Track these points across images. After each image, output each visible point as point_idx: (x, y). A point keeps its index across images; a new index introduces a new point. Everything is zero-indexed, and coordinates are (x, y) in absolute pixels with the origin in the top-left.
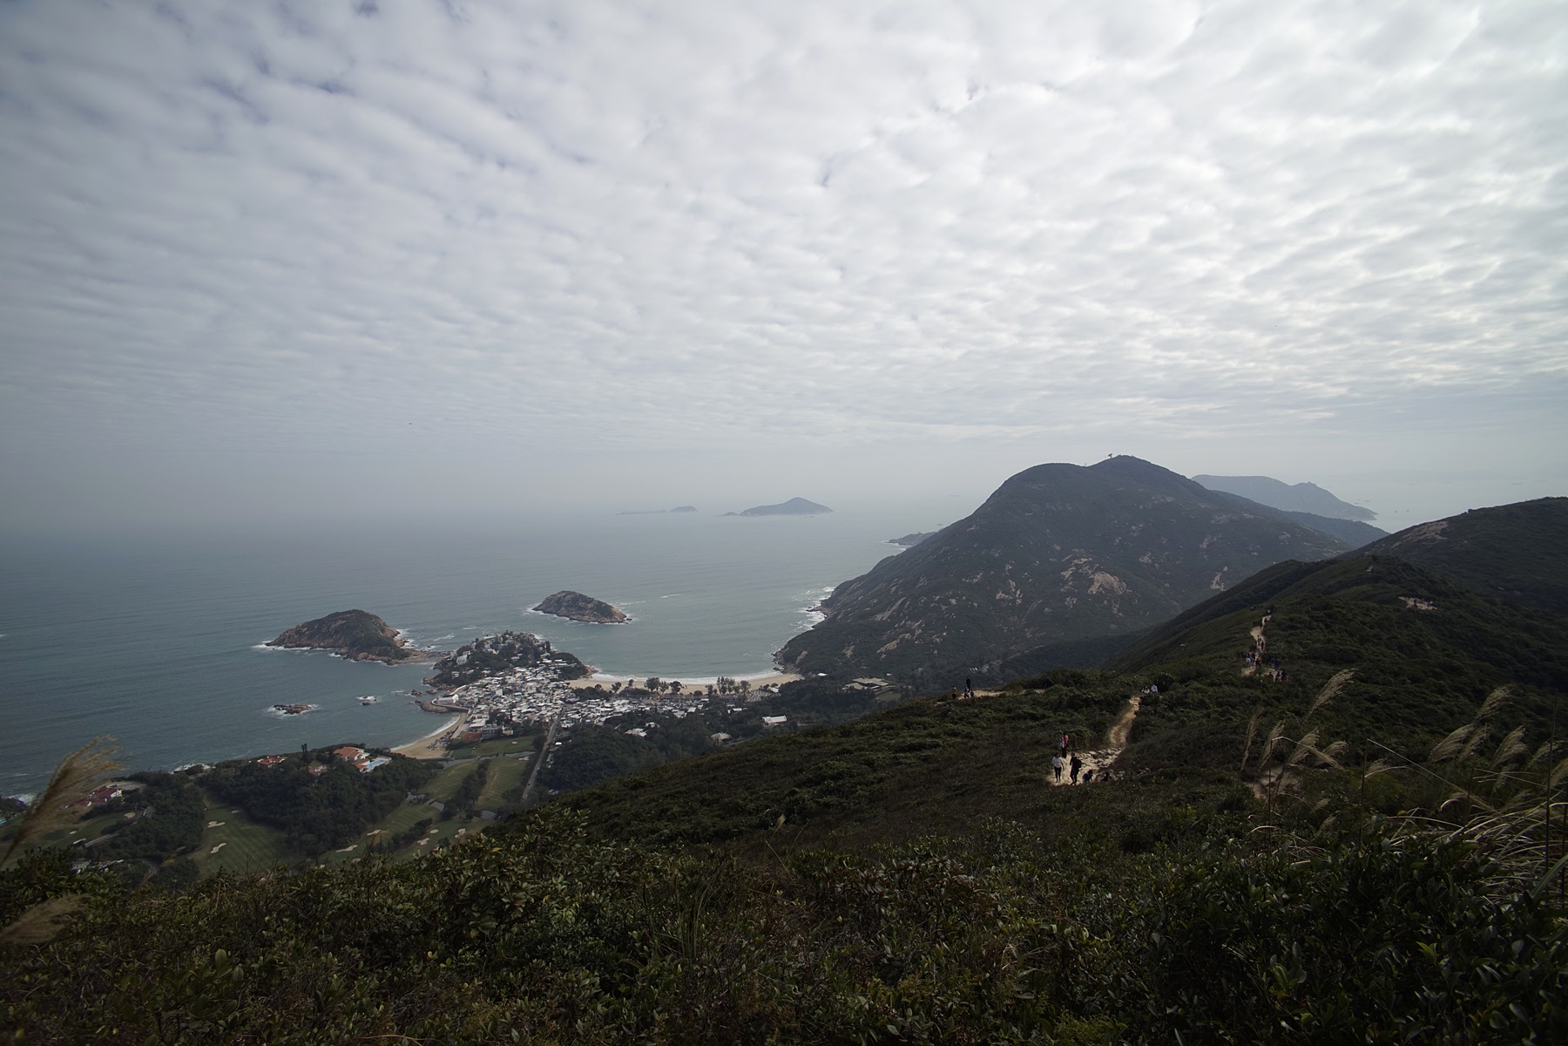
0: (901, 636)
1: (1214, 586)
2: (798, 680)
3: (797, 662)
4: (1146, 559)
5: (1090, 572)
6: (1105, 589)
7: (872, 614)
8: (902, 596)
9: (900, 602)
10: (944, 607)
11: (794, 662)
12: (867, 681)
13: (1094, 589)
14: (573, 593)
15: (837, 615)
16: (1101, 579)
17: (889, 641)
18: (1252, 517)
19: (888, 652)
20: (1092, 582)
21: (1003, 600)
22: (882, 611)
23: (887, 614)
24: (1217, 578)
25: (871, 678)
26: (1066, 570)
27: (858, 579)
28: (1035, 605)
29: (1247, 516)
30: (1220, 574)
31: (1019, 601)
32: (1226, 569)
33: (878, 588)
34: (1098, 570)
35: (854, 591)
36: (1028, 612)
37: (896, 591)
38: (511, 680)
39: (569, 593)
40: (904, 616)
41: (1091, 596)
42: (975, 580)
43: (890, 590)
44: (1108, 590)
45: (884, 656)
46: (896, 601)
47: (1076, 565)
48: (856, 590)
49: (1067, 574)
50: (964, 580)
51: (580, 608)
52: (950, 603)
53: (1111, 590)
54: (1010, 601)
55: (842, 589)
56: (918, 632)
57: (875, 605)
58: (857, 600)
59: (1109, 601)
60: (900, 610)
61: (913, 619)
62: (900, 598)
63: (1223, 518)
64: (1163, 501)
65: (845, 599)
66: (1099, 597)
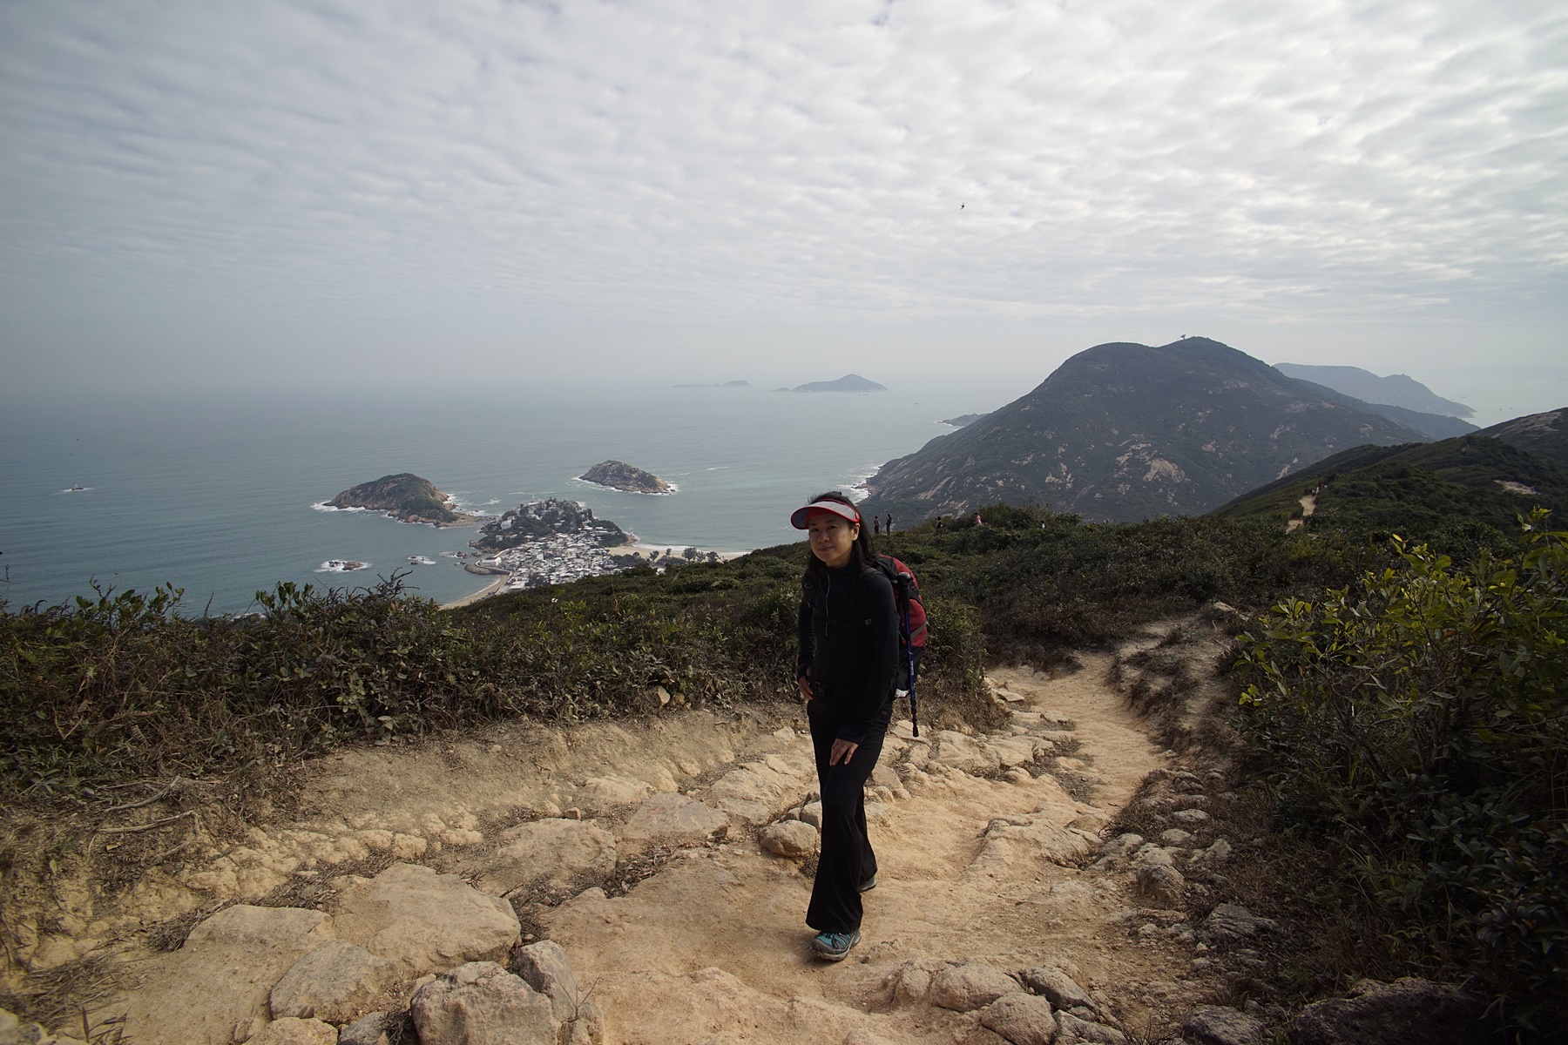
4: (1209, 447)
5: (1147, 458)
6: (1162, 477)
7: (915, 493)
8: (947, 476)
9: (944, 482)
13: (1149, 476)
14: (618, 463)
15: (881, 493)
16: (1159, 466)
18: (1332, 406)
20: (1148, 468)
21: (1053, 483)
22: (926, 489)
23: (931, 493)
24: (1285, 470)
26: (1122, 454)
27: (906, 458)
28: (1085, 491)
29: (1327, 405)
30: (1289, 466)
31: (1069, 485)
32: (1296, 461)
33: (923, 468)
34: (1157, 456)
35: (900, 469)
36: (1078, 497)
37: (942, 471)
38: (552, 545)
39: (615, 463)
40: (949, 495)
41: (1144, 483)
42: (1025, 463)
43: (936, 469)
44: (1165, 479)
46: (941, 481)
47: (1133, 450)
48: (902, 469)
49: (1122, 459)
50: (1013, 461)
51: (625, 478)
52: (996, 485)
53: (1168, 478)
54: (1060, 485)
55: (889, 467)
56: (961, 513)
57: (920, 483)
58: (902, 478)
59: (1164, 489)
60: (943, 490)
61: (958, 498)
62: (945, 478)
63: (1300, 407)
64: (1236, 386)
65: (890, 477)
66: (1155, 484)
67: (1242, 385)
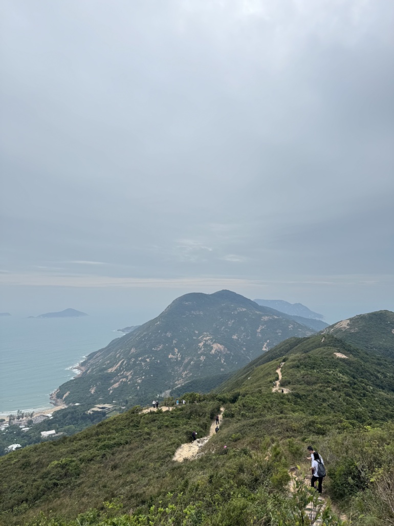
0: (121, 380)
1: (264, 349)
2: (63, 408)
3: (64, 398)
4: (235, 337)
5: (211, 343)
6: (218, 352)
7: (106, 369)
8: (122, 358)
9: (121, 361)
10: (143, 364)
11: (61, 398)
12: (101, 406)
13: (213, 352)
15: (87, 371)
16: (216, 347)
17: (115, 382)
18: (278, 318)
19: (115, 389)
20: (212, 348)
21: (171, 358)
22: (112, 367)
23: (114, 368)
24: (265, 346)
25: (104, 404)
26: (200, 342)
27: (100, 351)
28: (186, 361)
29: (276, 317)
30: (266, 344)
31: (179, 359)
32: (268, 341)
33: (110, 355)
34: (215, 342)
35: (97, 357)
36: (183, 364)
37: (119, 357)
40: (123, 369)
41: (211, 355)
42: (159, 349)
43: (116, 355)
44: (219, 352)
45: (111, 392)
46: (118, 362)
47: (205, 340)
48: (98, 357)
49: (201, 344)
50: (153, 349)
52: (146, 361)
53: (220, 352)
54: (175, 359)
55: (91, 356)
56: (130, 377)
57: (108, 364)
58: (98, 362)
59: (220, 357)
60: (121, 366)
61: (127, 370)
62: (121, 360)
63: (266, 318)
64: (241, 310)
65: (91, 361)
66: (215, 356)
67: (244, 310)
